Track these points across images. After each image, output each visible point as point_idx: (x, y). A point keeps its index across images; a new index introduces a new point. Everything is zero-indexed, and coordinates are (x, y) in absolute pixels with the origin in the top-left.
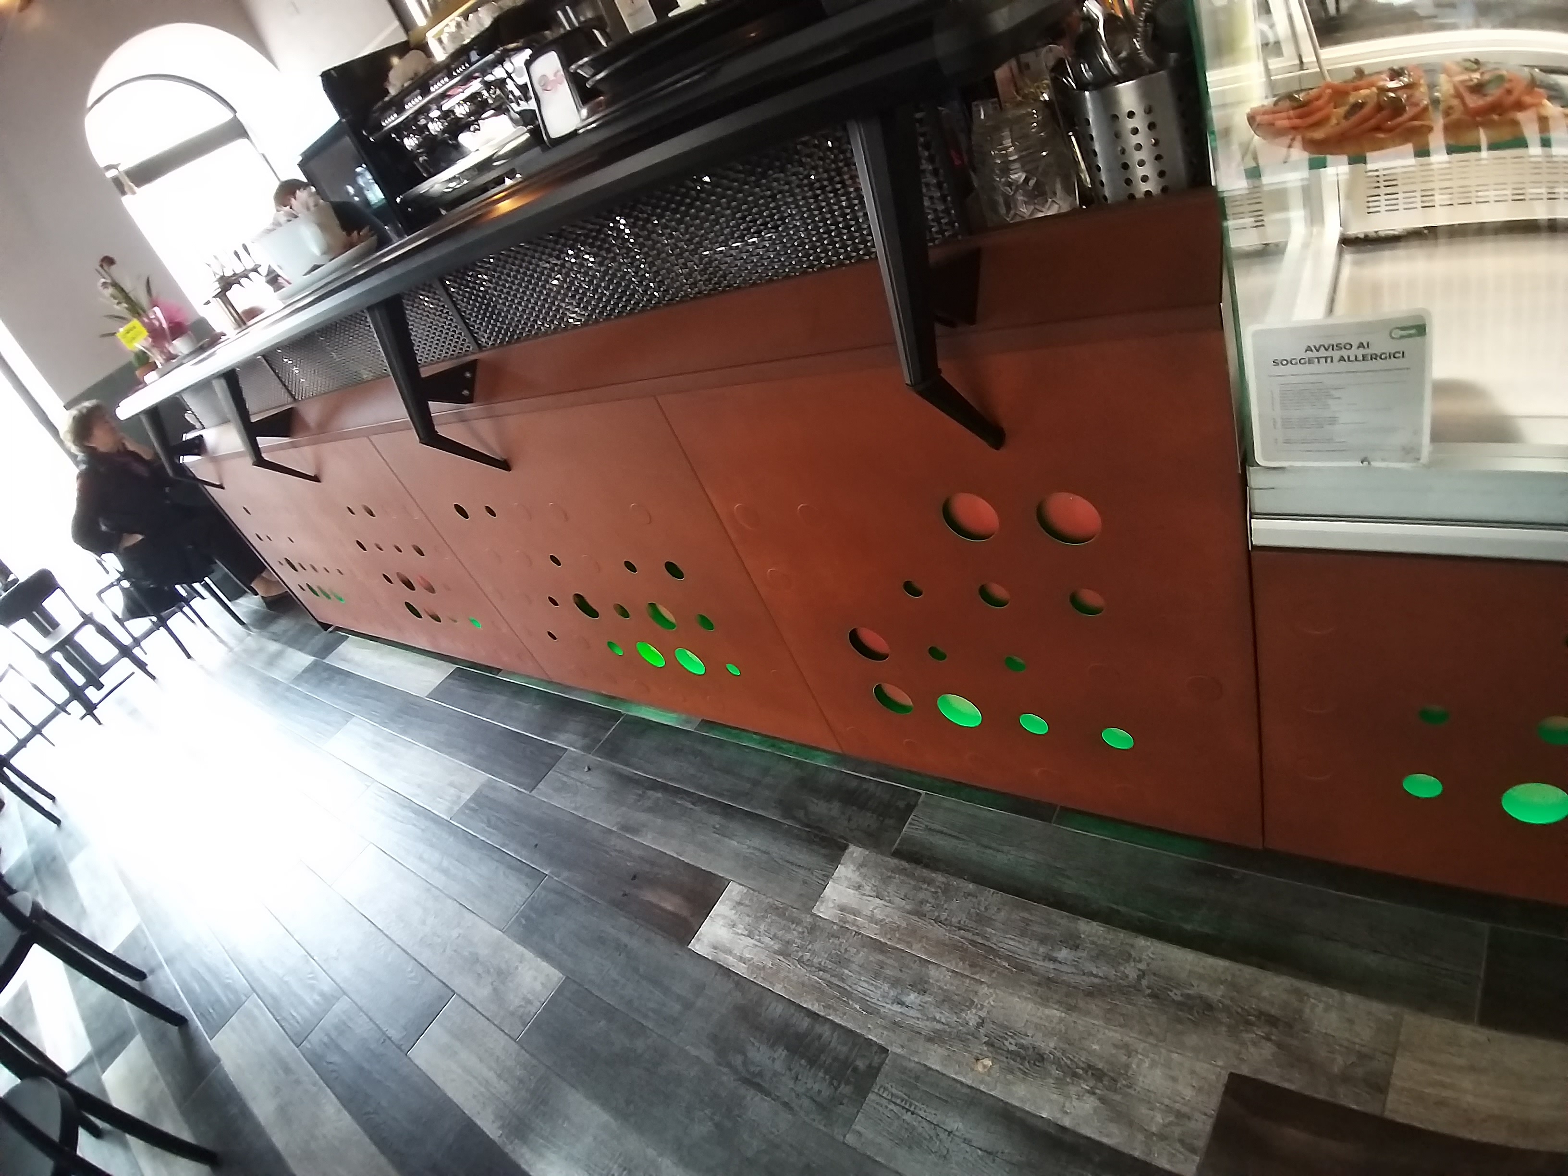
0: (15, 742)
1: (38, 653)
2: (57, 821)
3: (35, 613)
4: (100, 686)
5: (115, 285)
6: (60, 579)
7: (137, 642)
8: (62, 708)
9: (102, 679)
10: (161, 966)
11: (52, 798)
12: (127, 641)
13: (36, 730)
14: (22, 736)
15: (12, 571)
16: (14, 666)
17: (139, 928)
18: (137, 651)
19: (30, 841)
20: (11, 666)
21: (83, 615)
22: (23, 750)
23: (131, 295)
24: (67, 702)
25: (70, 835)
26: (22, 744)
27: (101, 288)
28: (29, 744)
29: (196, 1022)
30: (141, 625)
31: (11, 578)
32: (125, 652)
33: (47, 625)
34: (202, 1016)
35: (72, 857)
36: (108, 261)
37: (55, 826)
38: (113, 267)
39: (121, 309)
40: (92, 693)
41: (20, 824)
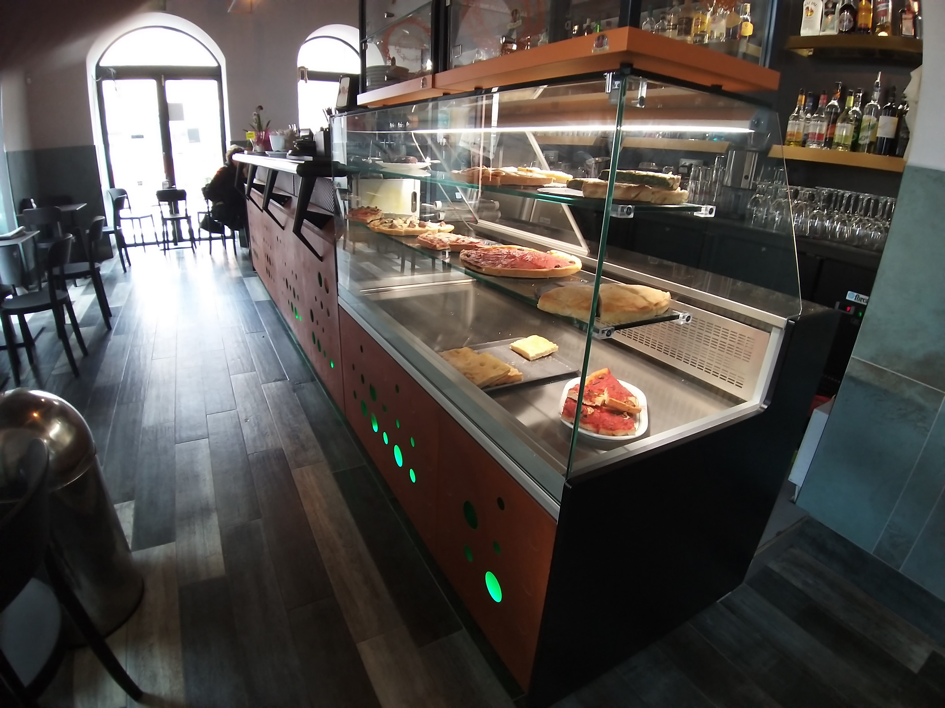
0: (133, 242)
1: (162, 217)
2: (125, 271)
3: (172, 203)
4: (176, 244)
5: (258, 116)
6: (187, 197)
7: (200, 239)
8: (158, 243)
9: (179, 243)
10: (118, 317)
11: (130, 264)
12: (196, 236)
13: (144, 244)
14: (137, 242)
15: (176, 184)
16: (153, 216)
17: (121, 307)
18: (197, 243)
19: (112, 271)
20: (151, 216)
21: (186, 214)
22: (134, 247)
23: (261, 123)
24: (161, 243)
25: (125, 277)
26: (136, 245)
27: (253, 115)
28: (137, 247)
29: (113, 331)
30: (205, 234)
31: (174, 186)
32: (192, 240)
33: (175, 210)
34: (116, 330)
35: (120, 282)
36: (261, 108)
37: (123, 271)
38: (261, 110)
39: (255, 125)
40: (171, 245)
41: (113, 266)
